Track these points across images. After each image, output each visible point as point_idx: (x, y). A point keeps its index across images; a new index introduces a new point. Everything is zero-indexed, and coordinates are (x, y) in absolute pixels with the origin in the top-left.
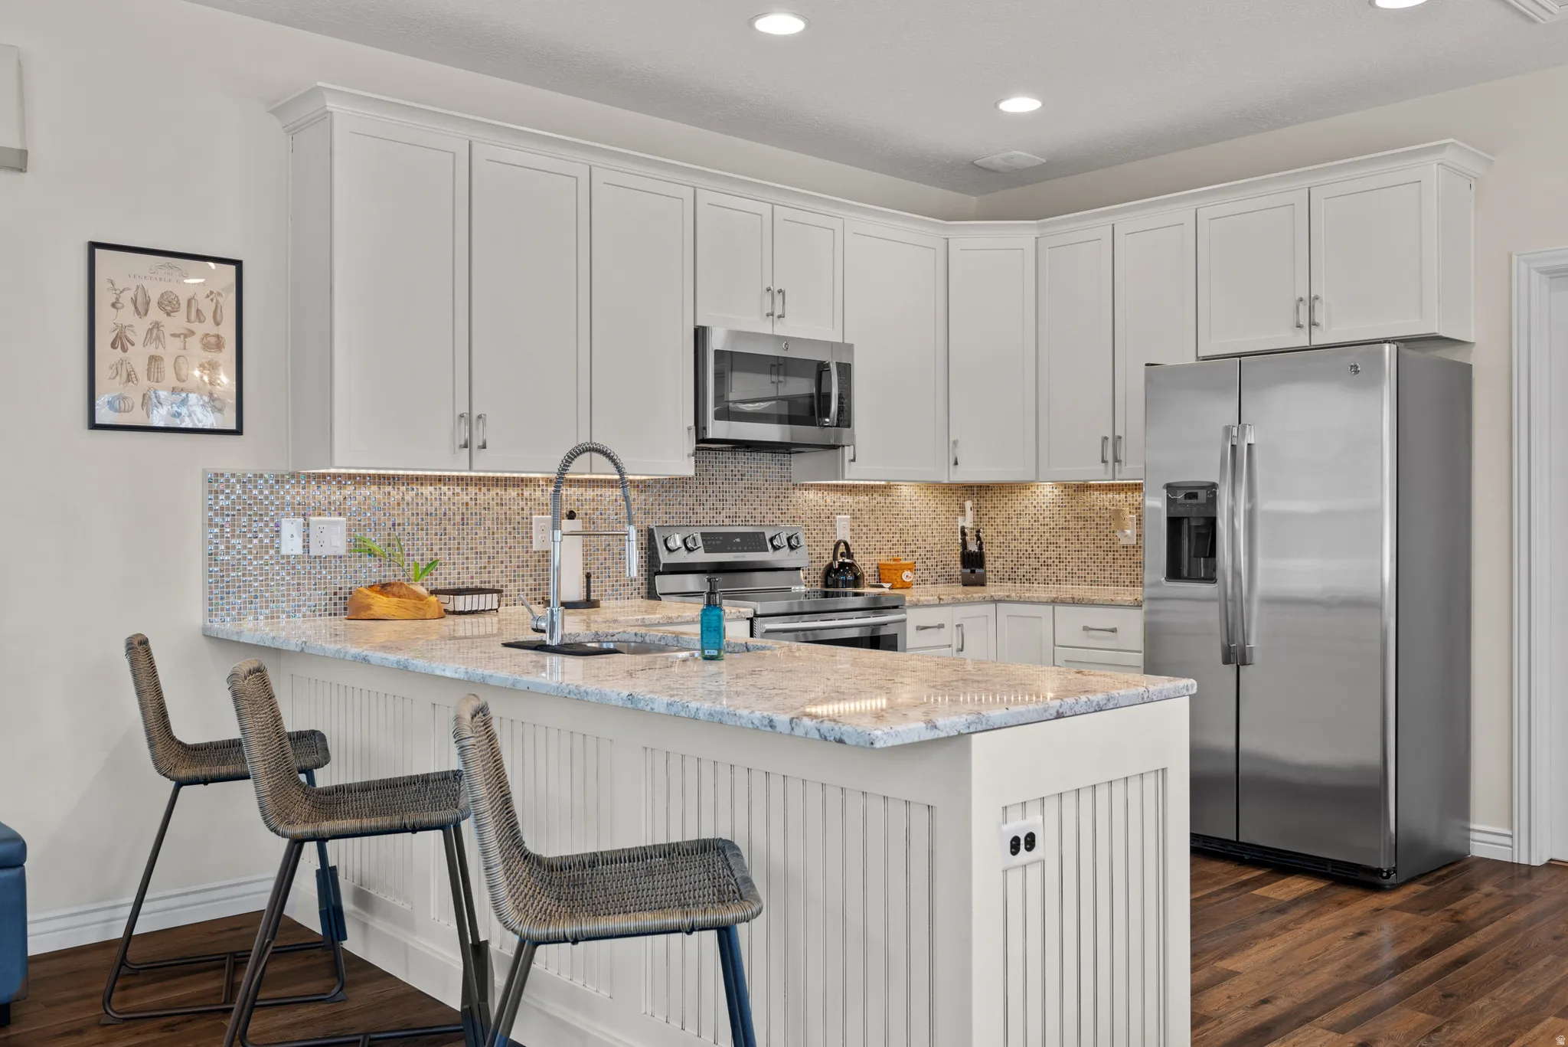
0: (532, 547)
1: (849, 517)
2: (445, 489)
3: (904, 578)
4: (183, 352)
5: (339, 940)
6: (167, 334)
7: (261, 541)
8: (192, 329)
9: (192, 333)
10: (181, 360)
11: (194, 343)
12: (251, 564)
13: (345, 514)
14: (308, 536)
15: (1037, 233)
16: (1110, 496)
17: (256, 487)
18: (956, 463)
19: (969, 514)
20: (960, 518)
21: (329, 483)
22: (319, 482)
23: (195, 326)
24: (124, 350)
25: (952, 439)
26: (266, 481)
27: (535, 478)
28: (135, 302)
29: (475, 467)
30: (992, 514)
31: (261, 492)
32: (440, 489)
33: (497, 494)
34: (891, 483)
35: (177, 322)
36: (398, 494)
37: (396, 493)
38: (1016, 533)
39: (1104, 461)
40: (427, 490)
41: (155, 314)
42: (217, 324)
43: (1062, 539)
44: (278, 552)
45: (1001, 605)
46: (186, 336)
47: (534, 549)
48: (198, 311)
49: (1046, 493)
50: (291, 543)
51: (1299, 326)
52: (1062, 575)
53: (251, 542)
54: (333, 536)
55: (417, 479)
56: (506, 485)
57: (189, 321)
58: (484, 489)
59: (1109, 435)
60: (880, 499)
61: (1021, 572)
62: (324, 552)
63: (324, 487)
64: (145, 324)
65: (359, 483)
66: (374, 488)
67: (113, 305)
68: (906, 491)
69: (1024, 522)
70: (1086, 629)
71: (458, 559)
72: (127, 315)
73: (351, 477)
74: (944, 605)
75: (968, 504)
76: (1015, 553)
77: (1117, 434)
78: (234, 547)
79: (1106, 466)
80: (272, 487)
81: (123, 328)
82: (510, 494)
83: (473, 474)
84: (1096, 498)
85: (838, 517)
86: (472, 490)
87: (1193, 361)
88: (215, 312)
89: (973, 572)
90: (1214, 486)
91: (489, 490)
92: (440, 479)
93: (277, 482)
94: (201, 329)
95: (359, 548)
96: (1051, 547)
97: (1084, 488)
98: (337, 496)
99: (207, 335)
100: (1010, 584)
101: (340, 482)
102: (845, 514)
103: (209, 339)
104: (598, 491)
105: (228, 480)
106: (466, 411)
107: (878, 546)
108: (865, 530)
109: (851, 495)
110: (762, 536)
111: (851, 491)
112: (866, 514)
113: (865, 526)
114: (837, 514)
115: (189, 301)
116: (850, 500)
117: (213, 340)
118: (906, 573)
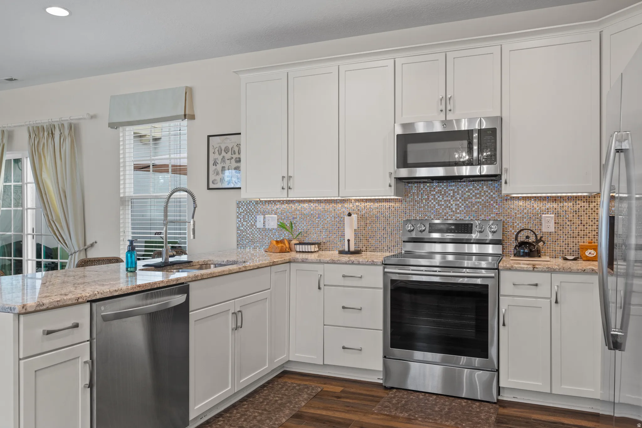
1: (554, 215)
2: (312, 204)
4: (230, 164)
6: (226, 160)
7: (251, 223)
8: (232, 157)
9: (232, 158)
10: (230, 167)
11: (233, 161)
12: (248, 230)
13: (277, 214)
14: (265, 221)
17: (250, 205)
21: (272, 203)
22: (268, 203)
23: (233, 156)
24: (216, 166)
26: (253, 203)
27: (349, 199)
28: (218, 151)
29: (289, 196)
31: (251, 207)
35: (229, 155)
36: (295, 207)
37: (293, 206)
40: (306, 205)
41: (223, 153)
42: (239, 154)
44: (256, 227)
46: (231, 159)
48: (234, 151)
50: (260, 225)
53: (248, 223)
54: (272, 222)
55: (301, 201)
57: (232, 154)
60: (583, 204)
62: (270, 227)
63: (270, 205)
64: (221, 157)
65: (281, 203)
66: (287, 205)
67: (214, 153)
72: (217, 155)
73: (279, 201)
78: (244, 225)
80: (254, 205)
81: (216, 159)
82: (338, 206)
83: (290, 199)
85: (543, 215)
88: (239, 150)
92: (310, 201)
93: (256, 204)
94: (234, 156)
95: (282, 226)
98: (275, 208)
99: (236, 158)
101: (275, 203)
102: (551, 214)
103: (237, 159)
105: (242, 204)
106: (286, 175)
107: (582, 233)
108: (568, 223)
109: (556, 202)
110: (470, 225)
111: (555, 200)
112: (571, 214)
113: (569, 221)
114: (543, 214)
115: (232, 148)
116: (555, 205)
117: (238, 159)
118: (589, 251)
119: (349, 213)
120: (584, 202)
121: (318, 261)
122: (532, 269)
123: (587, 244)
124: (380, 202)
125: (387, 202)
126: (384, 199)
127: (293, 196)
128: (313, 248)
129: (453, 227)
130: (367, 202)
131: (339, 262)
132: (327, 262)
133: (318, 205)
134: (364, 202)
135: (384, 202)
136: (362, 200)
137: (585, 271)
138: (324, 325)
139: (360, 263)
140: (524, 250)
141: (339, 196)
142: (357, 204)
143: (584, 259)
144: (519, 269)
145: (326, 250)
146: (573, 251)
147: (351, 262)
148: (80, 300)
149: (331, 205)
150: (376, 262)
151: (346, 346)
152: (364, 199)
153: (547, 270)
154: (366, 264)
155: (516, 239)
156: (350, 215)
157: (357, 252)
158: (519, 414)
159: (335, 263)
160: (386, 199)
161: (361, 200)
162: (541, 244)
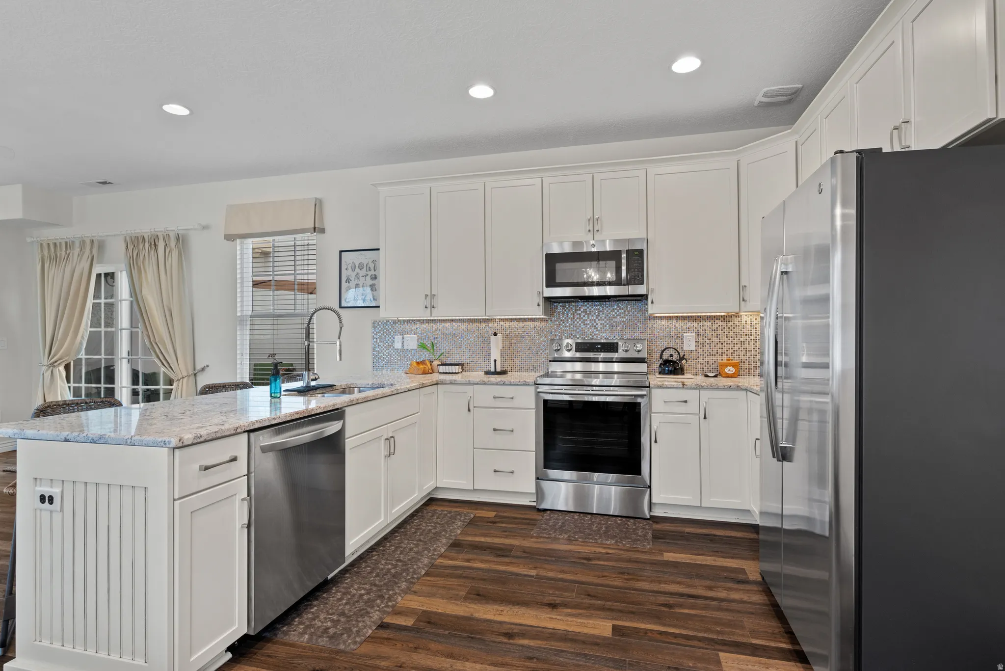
1: (694, 334)
2: (454, 324)
3: (727, 371)
4: (365, 282)
6: (360, 276)
7: (389, 344)
9: (368, 275)
10: (364, 284)
11: (368, 278)
12: (385, 351)
13: (417, 334)
14: (404, 342)
15: (795, 137)
17: (387, 325)
21: (411, 323)
22: (407, 323)
23: (368, 273)
24: (349, 283)
25: (742, 285)
26: (390, 323)
27: (494, 319)
28: (352, 267)
29: (432, 316)
31: (388, 327)
34: (730, 314)
35: (363, 272)
37: (435, 326)
40: (448, 325)
41: (357, 270)
42: (375, 271)
44: (394, 347)
46: (366, 276)
48: (369, 267)
50: (398, 345)
53: (385, 344)
54: (412, 342)
55: (443, 320)
57: (367, 271)
62: (410, 348)
63: (409, 324)
64: (355, 273)
65: (421, 322)
66: (427, 324)
67: (346, 269)
72: (350, 272)
73: (419, 321)
74: (688, 389)
78: (380, 345)
80: (392, 325)
81: (349, 276)
82: (482, 326)
83: (432, 318)
88: (375, 267)
92: (452, 320)
93: (394, 323)
94: (370, 273)
95: (422, 346)
98: (414, 328)
99: (372, 275)
101: (415, 323)
102: (691, 333)
105: (378, 323)
106: (429, 293)
107: (720, 351)
108: (708, 341)
109: (696, 322)
110: (616, 344)
111: (696, 319)
112: (710, 332)
113: (708, 339)
114: (684, 333)
115: (367, 265)
116: (695, 324)
117: (373, 276)
118: (729, 368)
119: (495, 333)
120: (722, 321)
121: (467, 382)
122: (681, 386)
124: (525, 321)
125: (533, 321)
126: (529, 319)
127: (437, 315)
128: (457, 369)
129: (599, 346)
130: (511, 322)
131: (489, 383)
132: (476, 383)
133: (460, 325)
134: (509, 321)
135: (529, 321)
136: (507, 320)
137: (731, 388)
138: (474, 448)
139: (512, 383)
140: (669, 368)
141: (485, 316)
142: (502, 323)
143: (724, 376)
144: (670, 386)
145: (469, 370)
146: (713, 368)
147: (502, 383)
148: (239, 430)
149: (475, 325)
150: (528, 382)
151: (497, 470)
152: (509, 319)
153: (695, 387)
154: (518, 385)
155: (661, 357)
156: (495, 334)
157: (503, 373)
158: (673, 528)
159: (485, 384)
160: (531, 319)
161: (505, 319)
162: (684, 362)
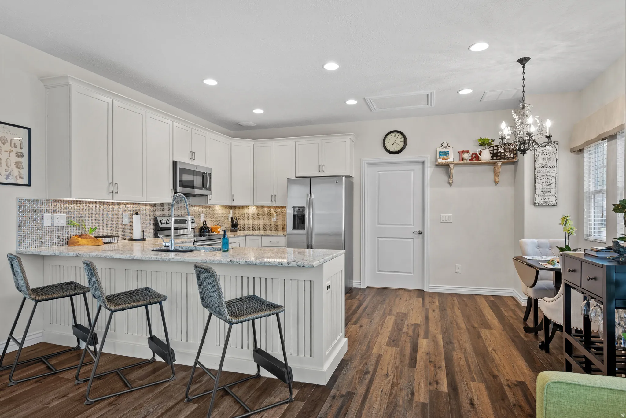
0: (122, 223)
1: (204, 214)
2: (97, 205)
3: (219, 230)
4: (9, 157)
5: (96, 344)
6: (3, 151)
7: (37, 221)
8: (13, 150)
9: (12, 151)
10: (8, 160)
11: (13, 155)
12: (33, 229)
13: (65, 213)
14: (53, 220)
15: (253, 143)
16: (269, 209)
17: (35, 204)
18: (233, 201)
19: (231, 214)
20: (229, 215)
21: (60, 203)
22: (56, 203)
25: (232, 194)
26: (39, 202)
29: (114, 199)
30: (237, 214)
31: (37, 206)
32: (95, 205)
33: (112, 207)
34: (214, 205)
35: (7, 147)
36: (82, 207)
38: (244, 218)
39: (272, 201)
40: (91, 205)
42: (21, 148)
43: (257, 220)
44: (43, 225)
45: (246, 237)
46: (10, 152)
47: (123, 224)
48: (14, 144)
49: (252, 208)
50: (47, 222)
51: (320, 171)
52: (257, 229)
53: (32, 222)
54: (61, 220)
55: (88, 202)
56: (115, 204)
57: (11, 147)
58: (109, 205)
59: (273, 194)
60: (211, 210)
61: (245, 228)
62: (59, 225)
63: (58, 204)
65: (70, 203)
66: (75, 205)
68: (217, 208)
69: (246, 216)
70: (271, 242)
71: (101, 227)
73: (67, 201)
74: (236, 237)
75: (231, 211)
76: (244, 224)
77: (275, 194)
78: (27, 224)
79: (272, 202)
80: (40, 204)
82: (116, 207)
83: (113, 201)
84: (265, 210)
85: (202, 214)
86: (105, 206)
87: (294, 178)
88: (20, 145)
89: (234, 229)
90: (304, 207)
91: (110, 206)
93: (42, 202)
94: (15, 150)
96: (254, 222)
97: (263, 207)
98: (62, 207)
99: (18, 152)
100: (242, 232)
101: (64, 202)
103: (18, 153)
104: (141, 207)
105: (25, 201)
106: (112, 182)
107: (211, 222)
108: (208, 218)
109: (204, 208)
112: (208, 214)
115: (11, 140)
116: (204, 210)
117: (20, 154)
119: (137, 213)
123: (214, 226)
129: (179, 221)
133: (101, 206)
